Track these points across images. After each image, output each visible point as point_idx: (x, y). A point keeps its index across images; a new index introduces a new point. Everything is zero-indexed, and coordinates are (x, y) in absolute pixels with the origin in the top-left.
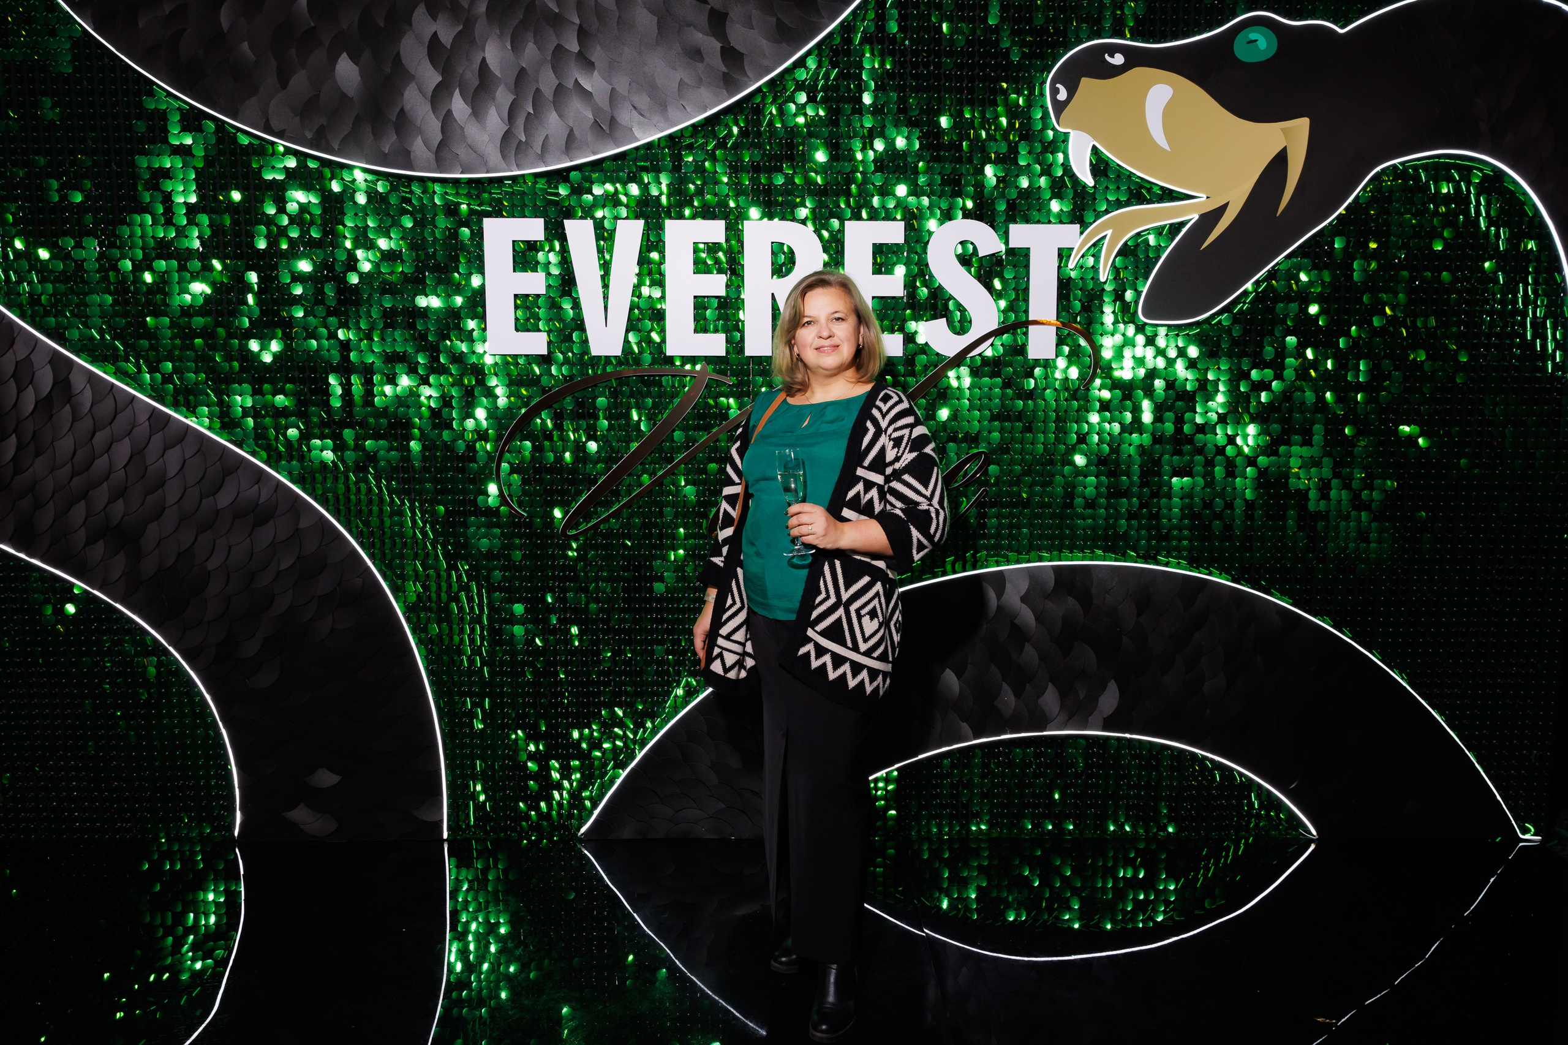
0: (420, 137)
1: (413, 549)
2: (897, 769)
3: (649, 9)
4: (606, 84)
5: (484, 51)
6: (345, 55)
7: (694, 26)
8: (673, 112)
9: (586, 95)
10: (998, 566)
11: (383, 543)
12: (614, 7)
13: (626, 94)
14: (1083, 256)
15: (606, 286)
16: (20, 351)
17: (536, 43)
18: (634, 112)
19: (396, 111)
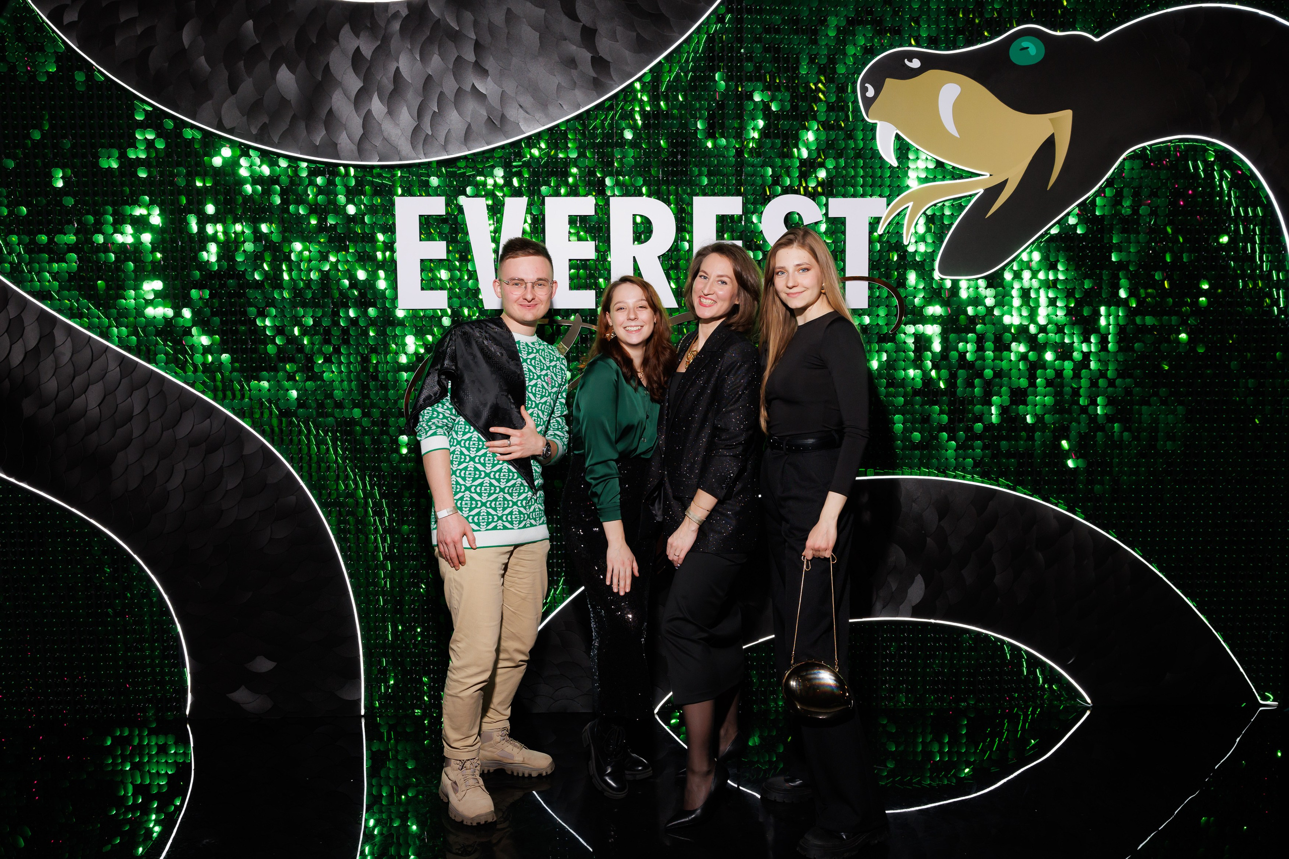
0: (344, 132)
1: (335, 471)
3: (532, 27)
4: (497, 87)
5: (398, 62)
6: (284, 66)
7: (570, 41)
8: (552, 109)
9: (480, 96)
11: (310, 467)
12: (504, 26)
13: (513, 95)
16: (12, 311)
17: (440, 55)
18: (520, 109)
19: (326, 111)
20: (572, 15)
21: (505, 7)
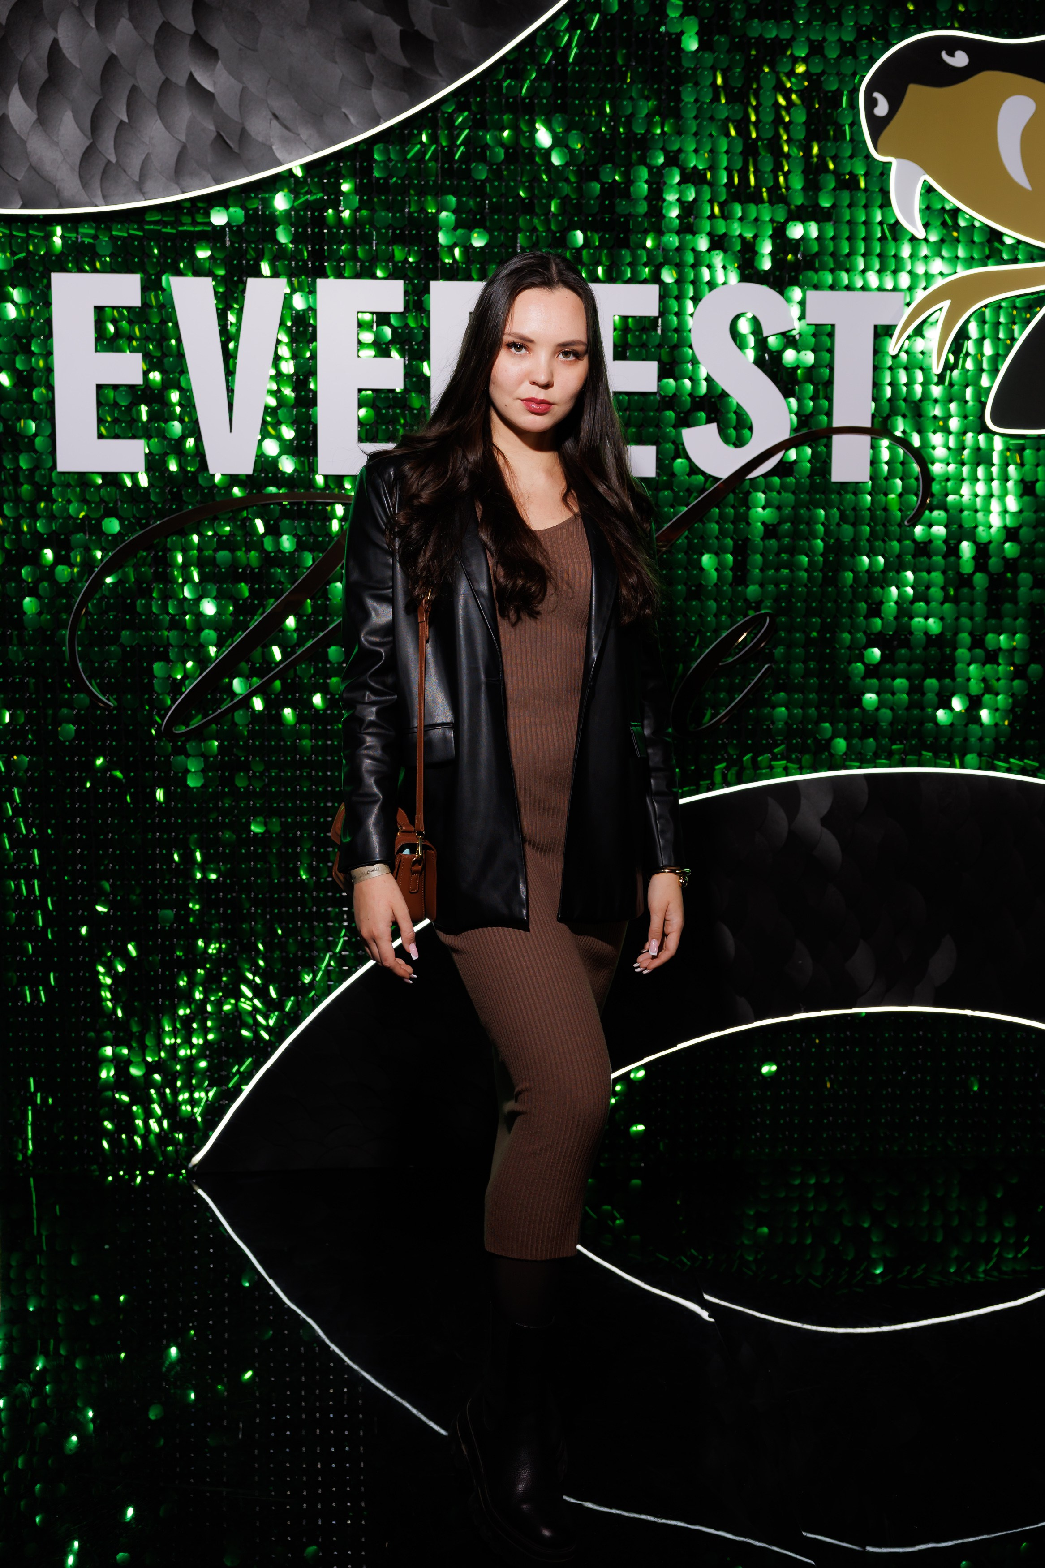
2: (645, 1066)
4: (232, 80)
5: (55, 30)
8: (330, 123)
9: (205, 96)
10: (787, 775)
13: (262, 96)
14: (909, 338)
15: (230, 373)
17: (132, 19)
18: (274, 122)
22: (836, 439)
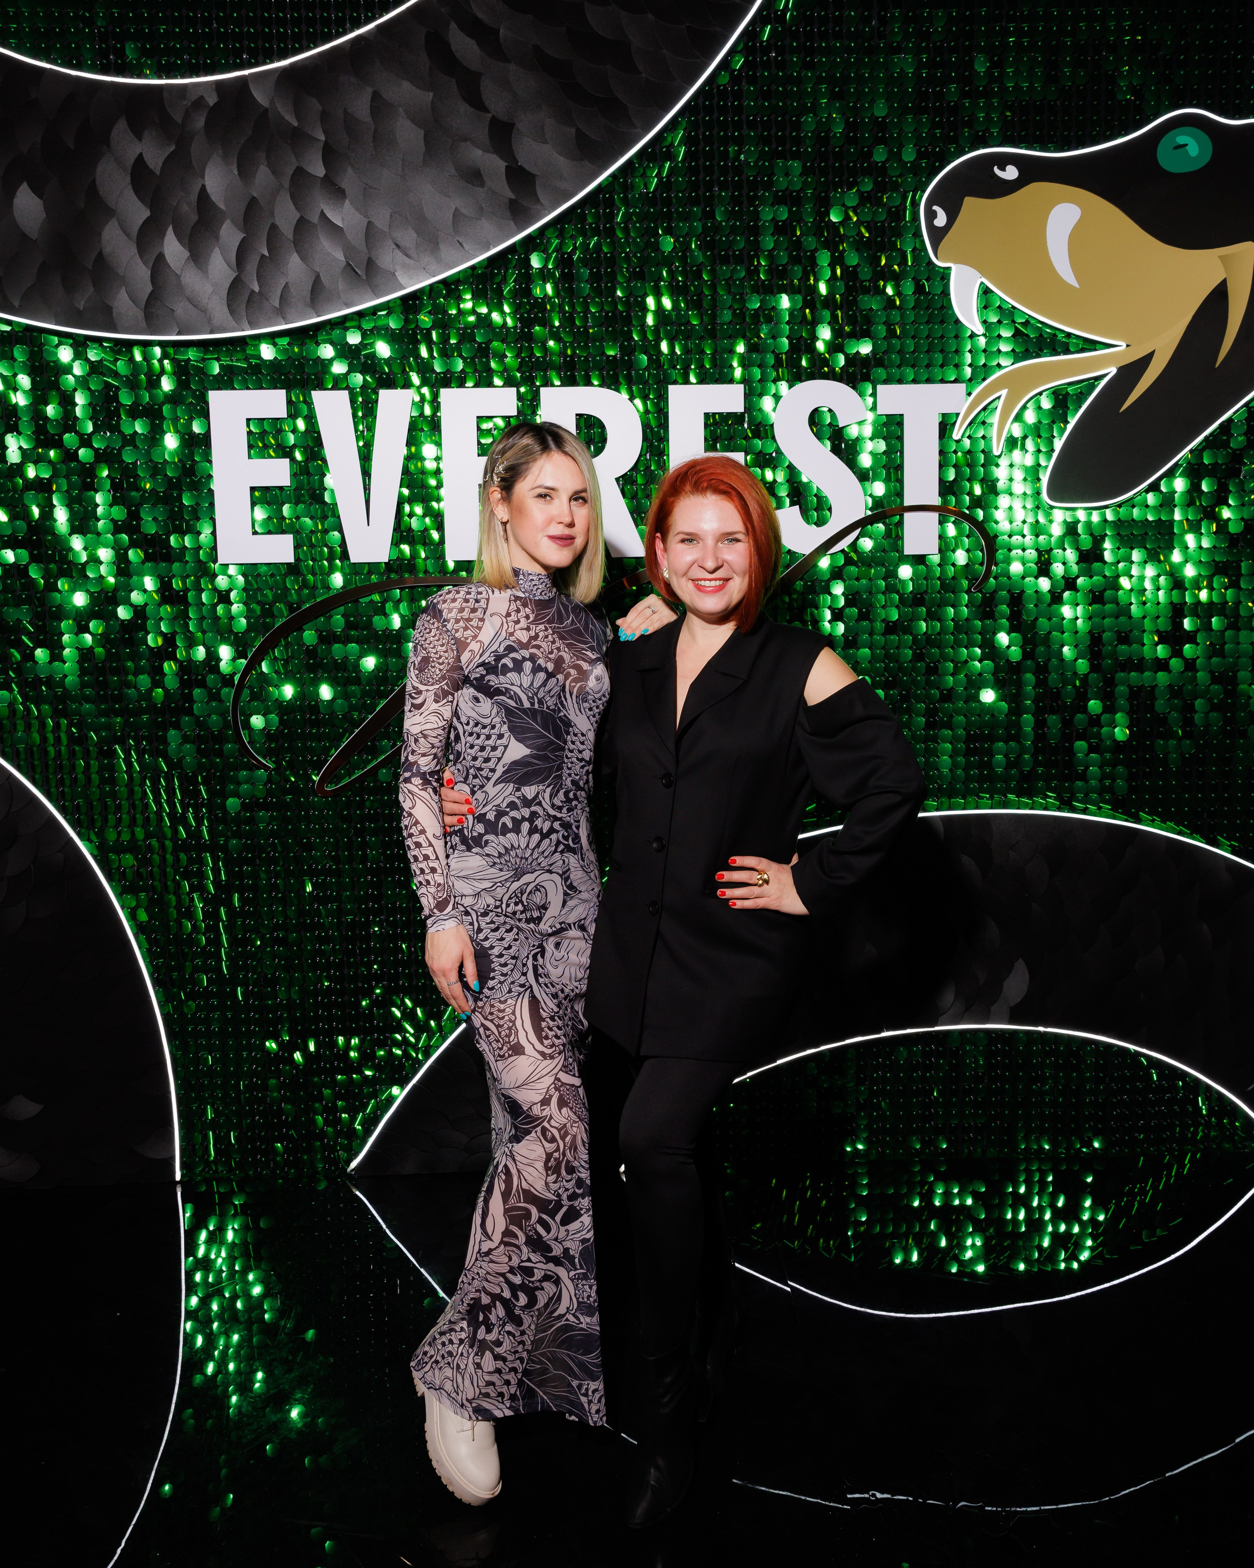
0: (124, 288)
3: (413, 121)
4: (360, 217)
5: (203, 177)
6: (24, 187)
7: (472, 142)
8: (446, 251)
9: (335, 230)
12: (369, 120)
13: (386, 229)
15: (366, 473)
17: (269, 166)
19: (93, 256)
20: (477, 103)
21: (370, 90)
22: (907, 516)
